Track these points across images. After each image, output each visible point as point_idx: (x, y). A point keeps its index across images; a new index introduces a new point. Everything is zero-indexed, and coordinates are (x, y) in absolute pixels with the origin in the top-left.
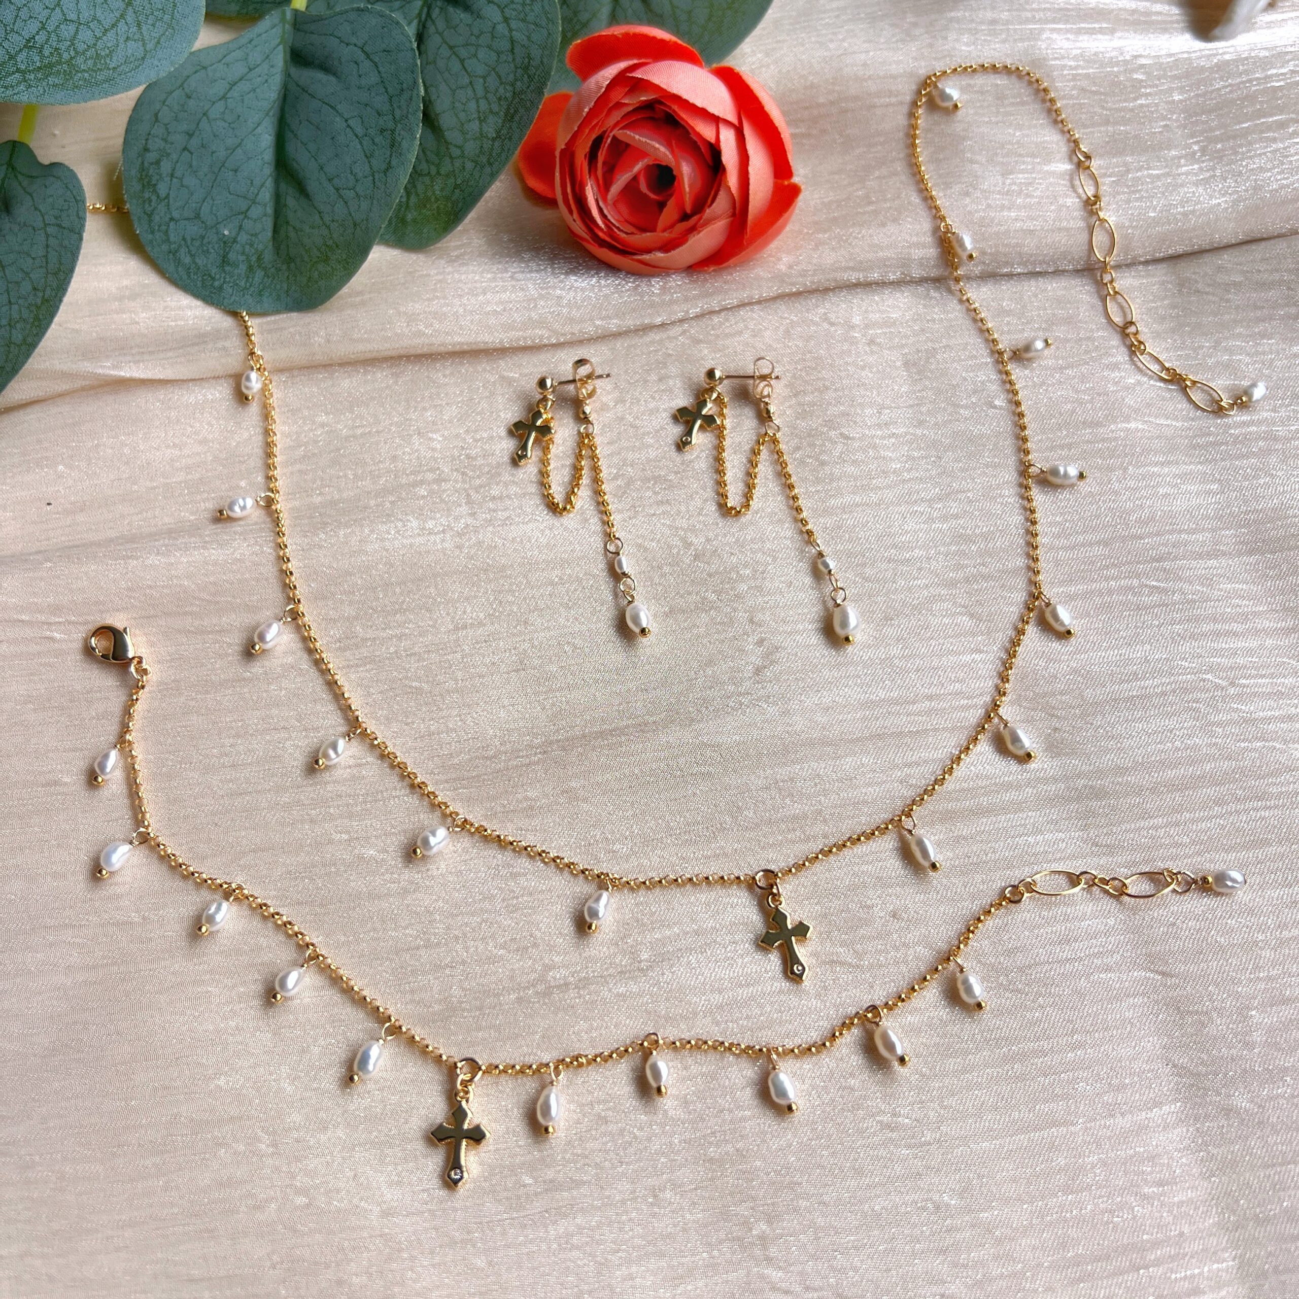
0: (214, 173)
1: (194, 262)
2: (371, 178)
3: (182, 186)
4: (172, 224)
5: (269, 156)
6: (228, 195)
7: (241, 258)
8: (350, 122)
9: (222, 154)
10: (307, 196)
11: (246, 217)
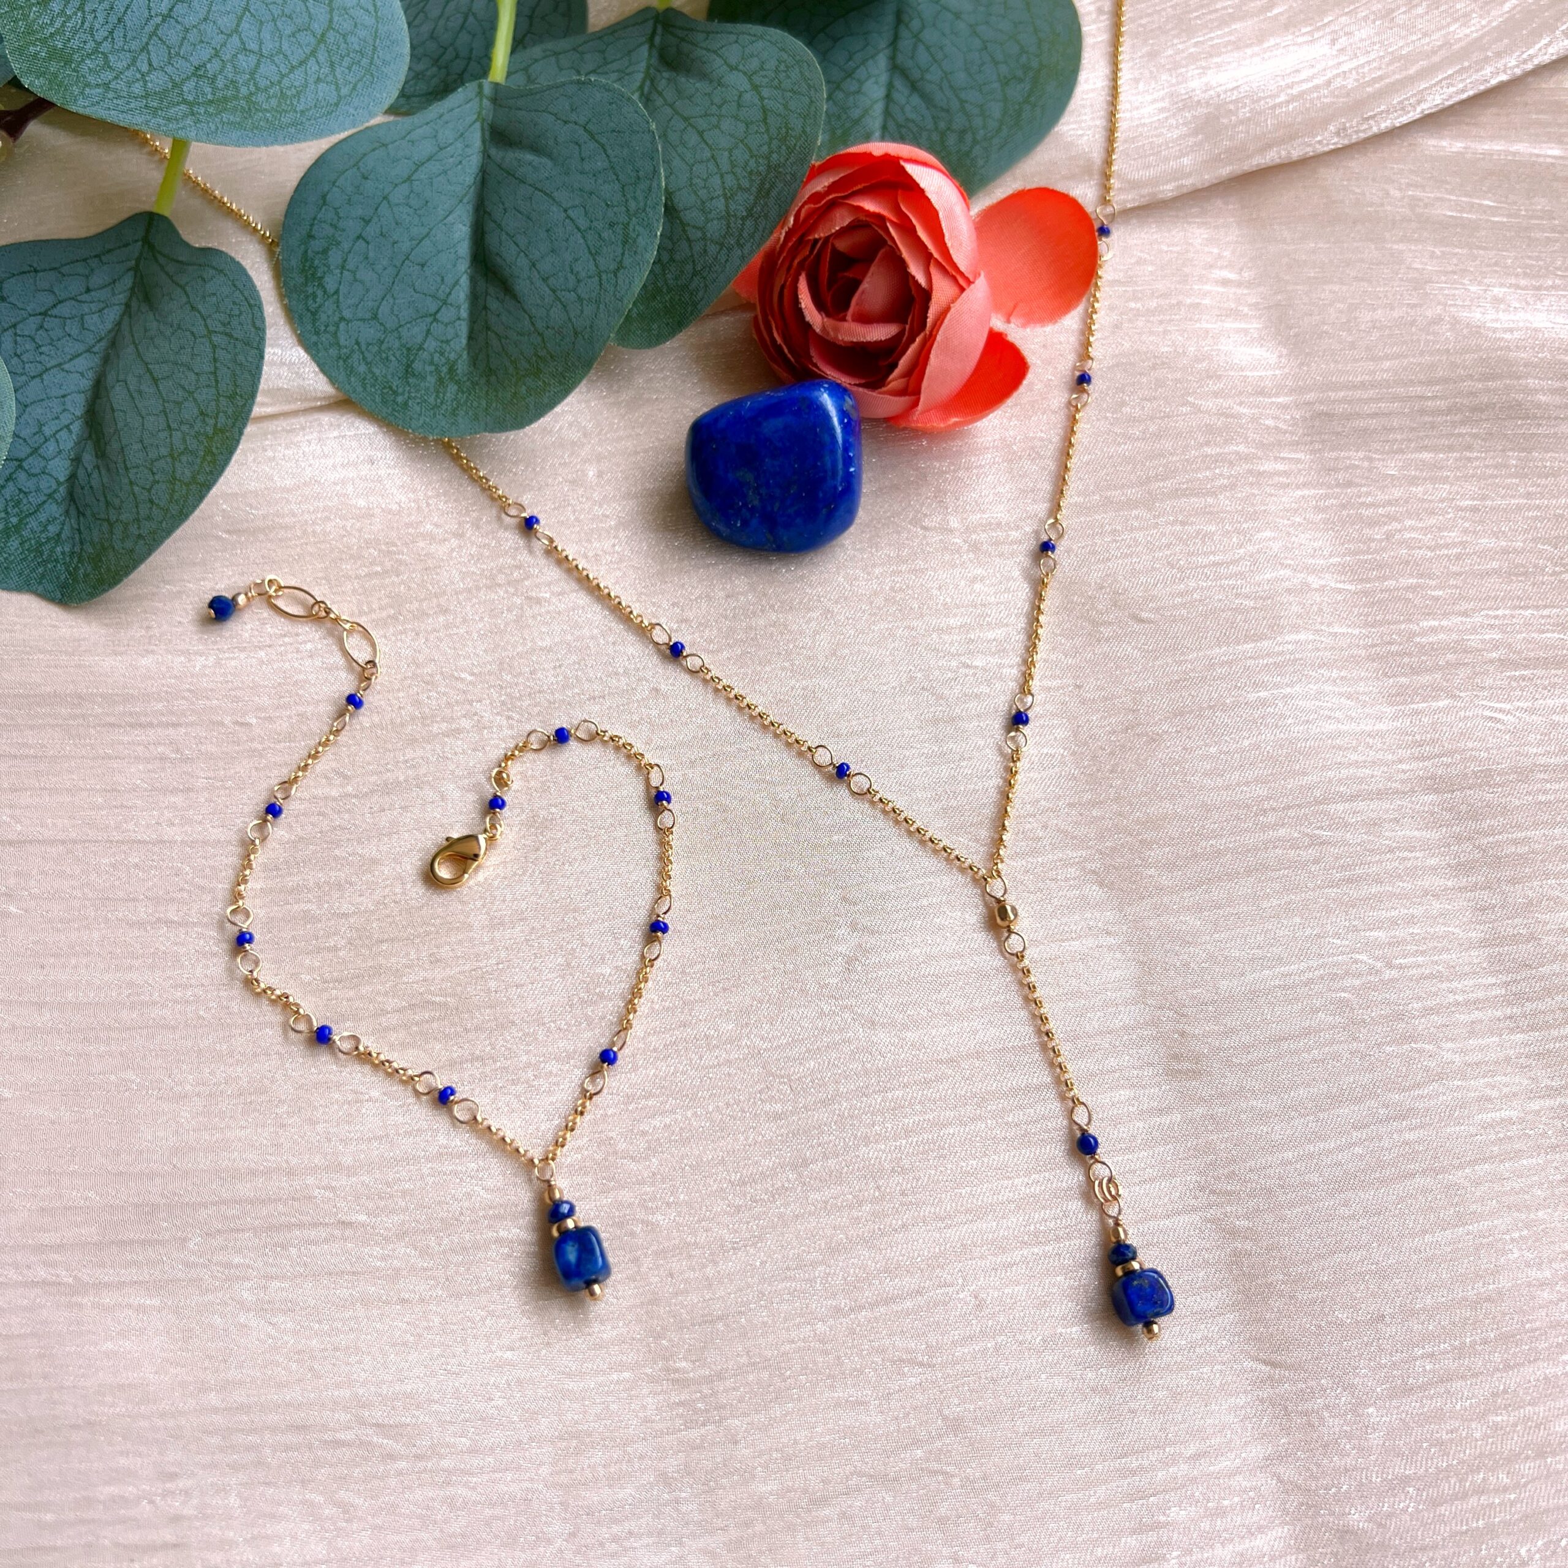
0: (395, 266)
1: (371, 372)
2: (597, 278)
3: (356, 280)
4: (342, 325)
5: (464, 249)
6: (413, 293)
7: (429, 368)
8: (570, 212)
9: (405, 246)
10: (515, 297)
11: (435, 320)
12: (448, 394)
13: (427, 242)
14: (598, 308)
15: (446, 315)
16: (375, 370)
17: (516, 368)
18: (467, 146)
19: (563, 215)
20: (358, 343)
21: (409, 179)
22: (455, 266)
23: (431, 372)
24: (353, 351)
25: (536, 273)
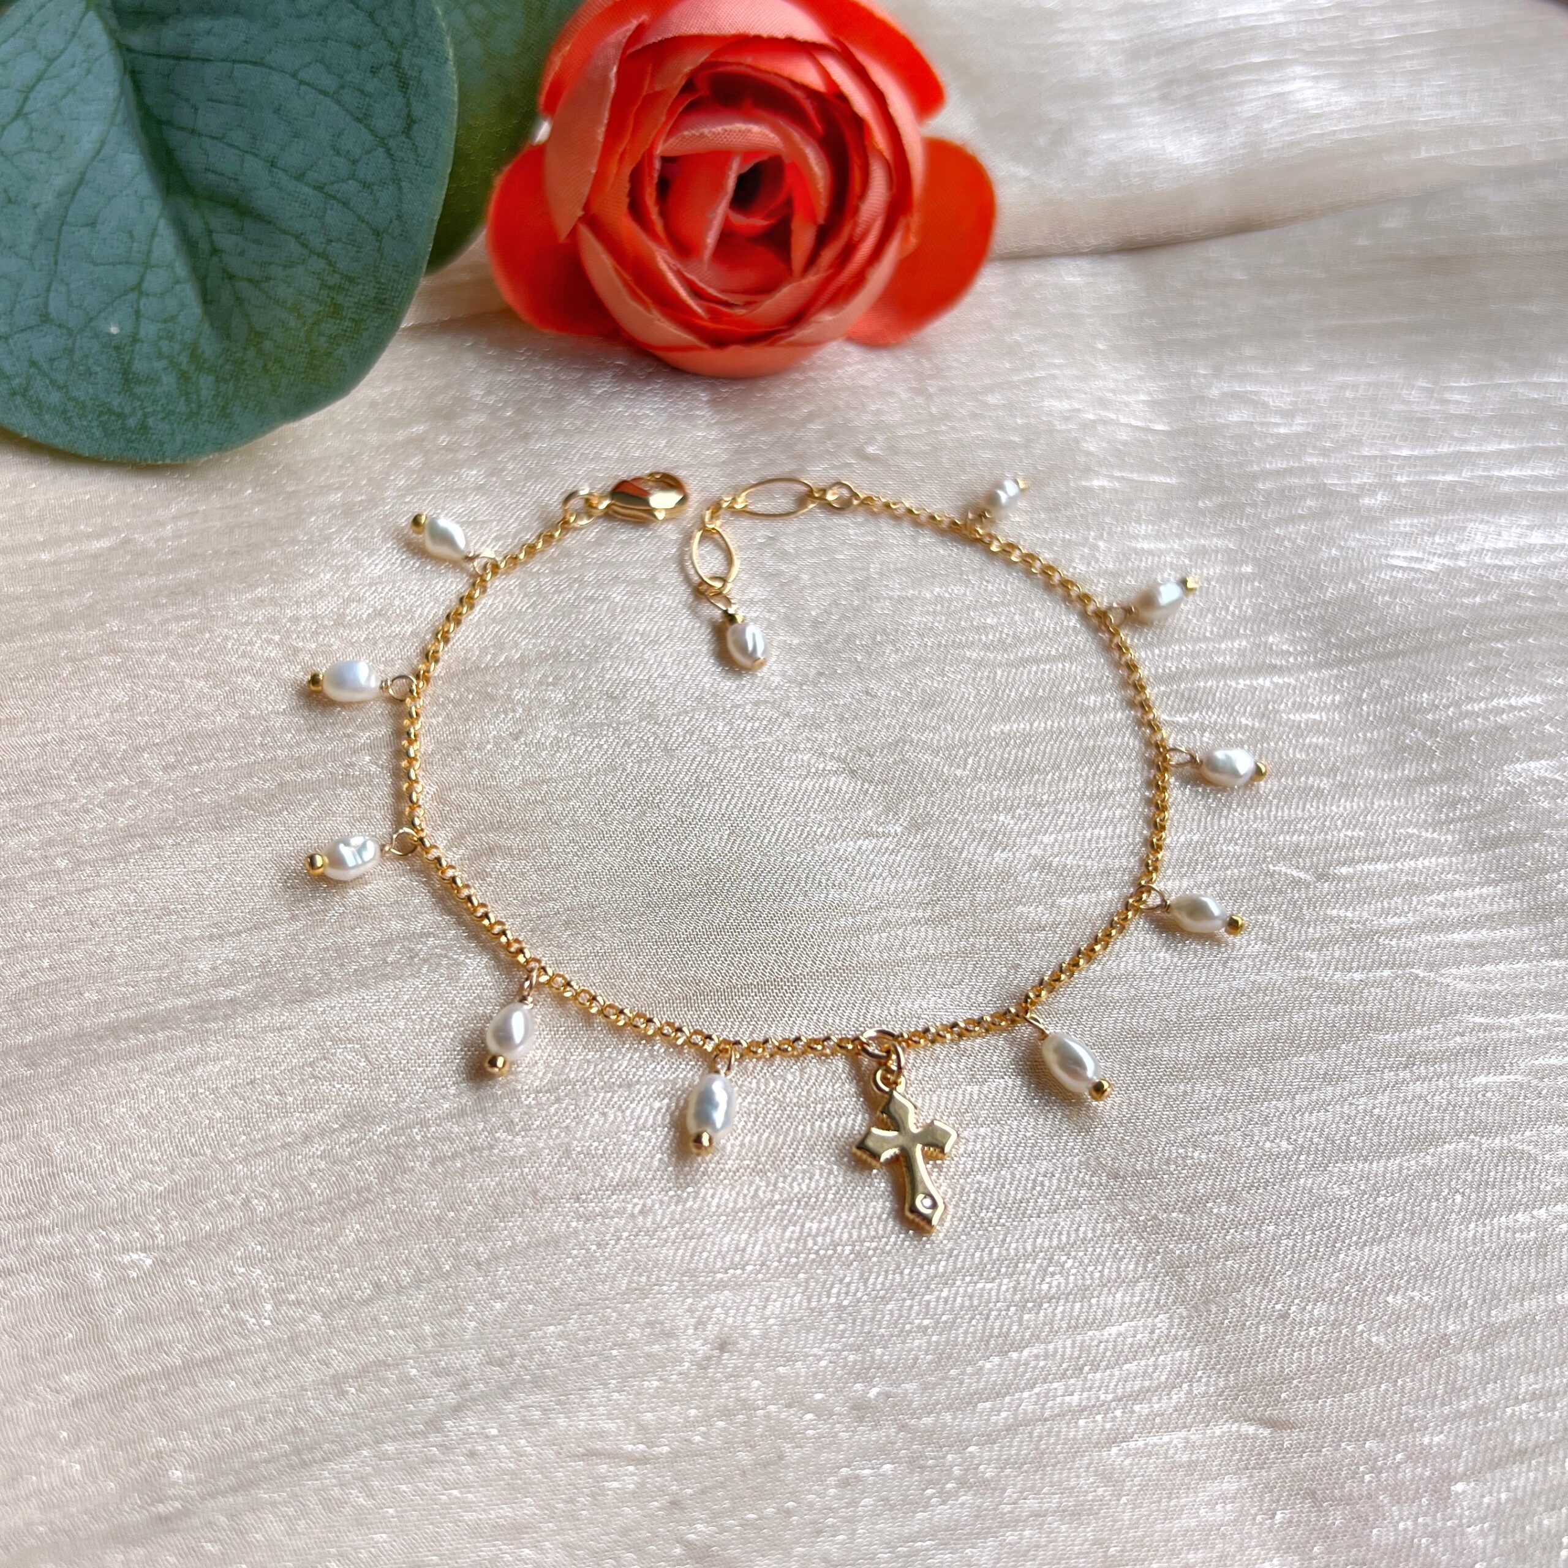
0: (49, 239)
2: (382, 150)
6: (93, 267)
7: (159, 365)
8: (301, 75)
9: (53, 204)
10: (259, 217)
11: (141, 293)
12: (204, 392)
13: (84, 192)
14: (400, 188)
15: (155, 281)
16: (75, 394)
17: (299, 316)
18: (89, 46)
19: (293, 83)
20: (33, 364)
21: (19, 114)
22: (142, 211)
23: (165, 369)
24: (29, 378)
25: (280, 174)
